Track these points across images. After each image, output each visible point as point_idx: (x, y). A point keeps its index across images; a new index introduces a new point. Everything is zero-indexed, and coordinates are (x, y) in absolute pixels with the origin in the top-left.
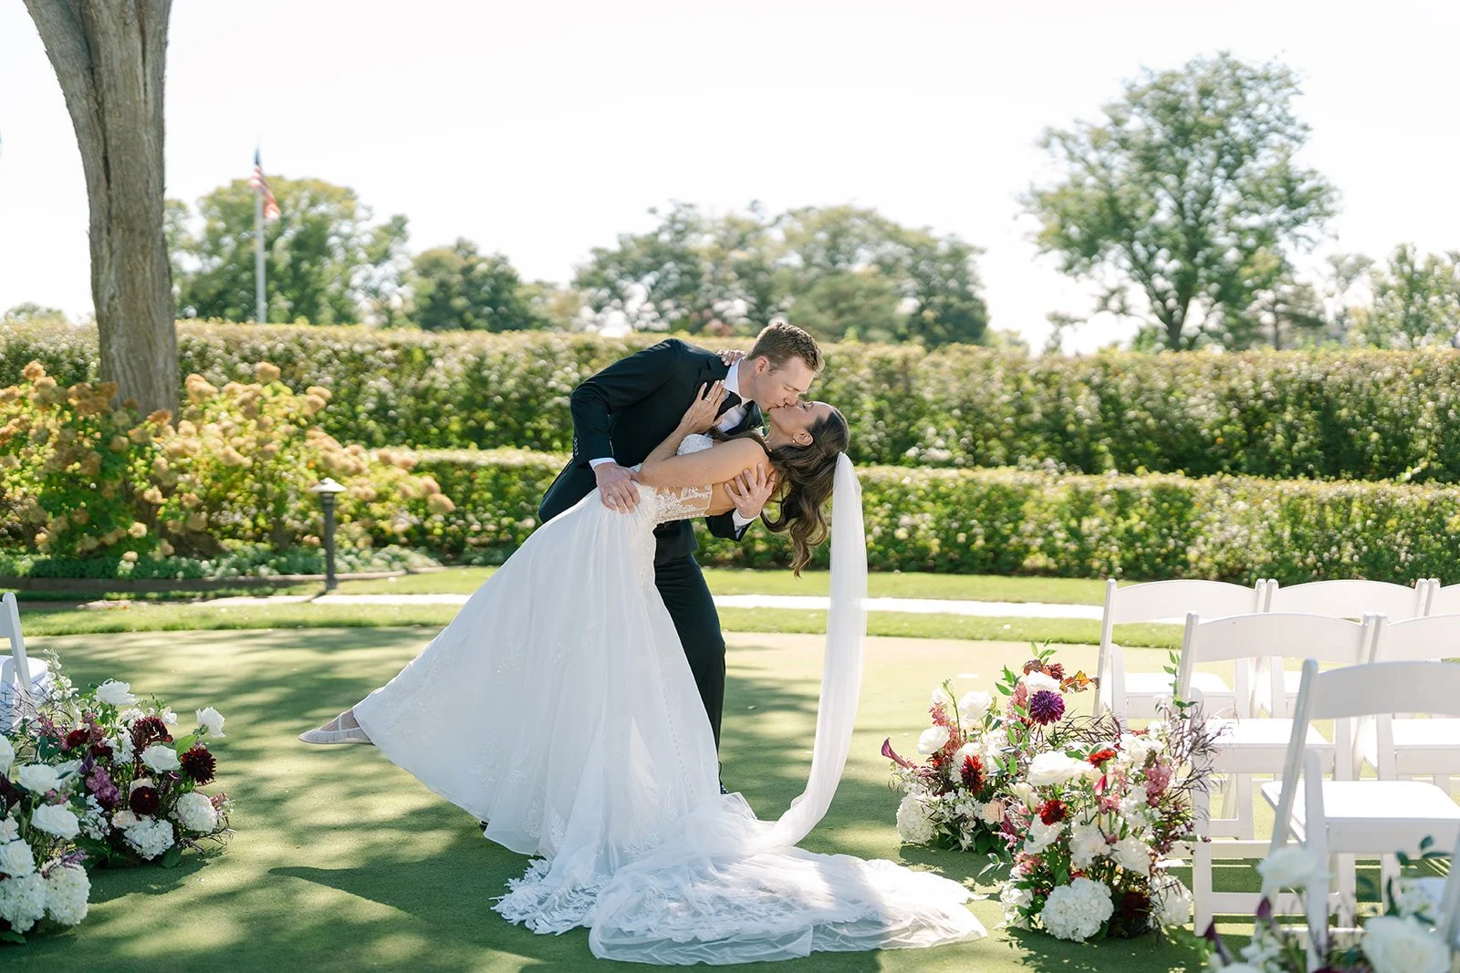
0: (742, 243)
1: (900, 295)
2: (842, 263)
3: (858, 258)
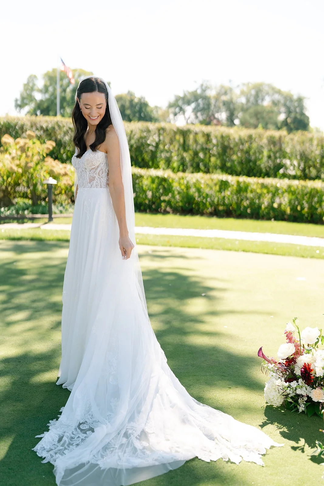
0: (225, 93)
1: (280, 113)
2: (260, 102)
3: (265, 100)
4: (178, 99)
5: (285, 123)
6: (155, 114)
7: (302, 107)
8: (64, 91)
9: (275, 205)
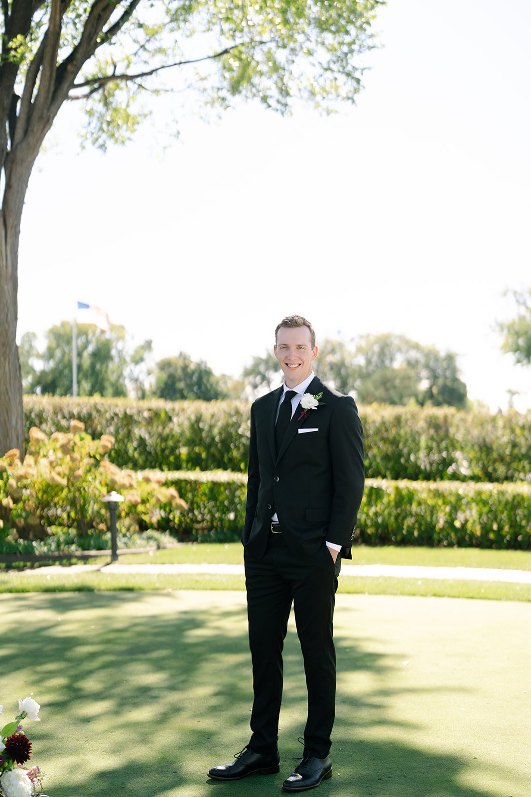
0: (333, 351)
1: (419, 379)
2: (387, 362)
3: (396, 360)
4: (258, 362)
5: (430, 395)
6: (222, 387)
7: (454, 370)
8: (80, 355)
9: (457, 524)
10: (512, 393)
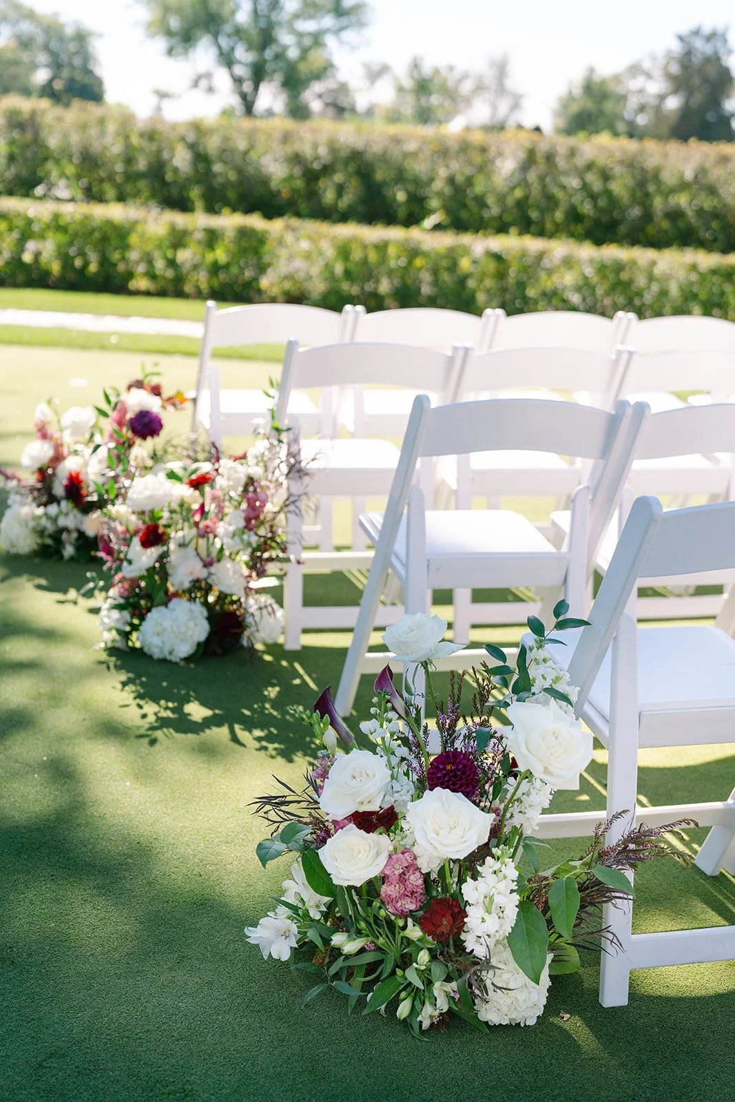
5: (48, 91)
7: (86, 56)
9: (27, 257)
10: (162, 95)
